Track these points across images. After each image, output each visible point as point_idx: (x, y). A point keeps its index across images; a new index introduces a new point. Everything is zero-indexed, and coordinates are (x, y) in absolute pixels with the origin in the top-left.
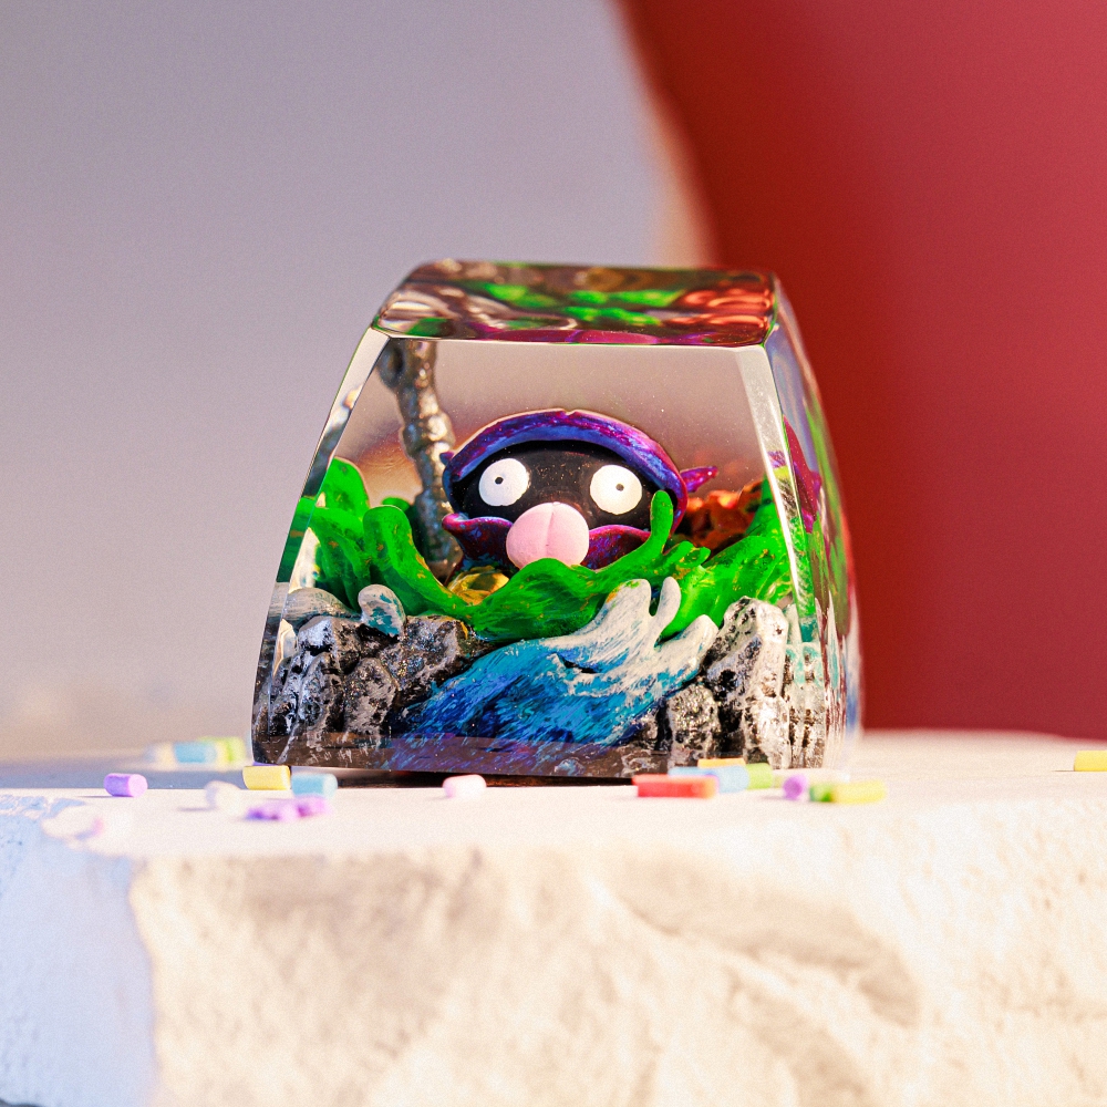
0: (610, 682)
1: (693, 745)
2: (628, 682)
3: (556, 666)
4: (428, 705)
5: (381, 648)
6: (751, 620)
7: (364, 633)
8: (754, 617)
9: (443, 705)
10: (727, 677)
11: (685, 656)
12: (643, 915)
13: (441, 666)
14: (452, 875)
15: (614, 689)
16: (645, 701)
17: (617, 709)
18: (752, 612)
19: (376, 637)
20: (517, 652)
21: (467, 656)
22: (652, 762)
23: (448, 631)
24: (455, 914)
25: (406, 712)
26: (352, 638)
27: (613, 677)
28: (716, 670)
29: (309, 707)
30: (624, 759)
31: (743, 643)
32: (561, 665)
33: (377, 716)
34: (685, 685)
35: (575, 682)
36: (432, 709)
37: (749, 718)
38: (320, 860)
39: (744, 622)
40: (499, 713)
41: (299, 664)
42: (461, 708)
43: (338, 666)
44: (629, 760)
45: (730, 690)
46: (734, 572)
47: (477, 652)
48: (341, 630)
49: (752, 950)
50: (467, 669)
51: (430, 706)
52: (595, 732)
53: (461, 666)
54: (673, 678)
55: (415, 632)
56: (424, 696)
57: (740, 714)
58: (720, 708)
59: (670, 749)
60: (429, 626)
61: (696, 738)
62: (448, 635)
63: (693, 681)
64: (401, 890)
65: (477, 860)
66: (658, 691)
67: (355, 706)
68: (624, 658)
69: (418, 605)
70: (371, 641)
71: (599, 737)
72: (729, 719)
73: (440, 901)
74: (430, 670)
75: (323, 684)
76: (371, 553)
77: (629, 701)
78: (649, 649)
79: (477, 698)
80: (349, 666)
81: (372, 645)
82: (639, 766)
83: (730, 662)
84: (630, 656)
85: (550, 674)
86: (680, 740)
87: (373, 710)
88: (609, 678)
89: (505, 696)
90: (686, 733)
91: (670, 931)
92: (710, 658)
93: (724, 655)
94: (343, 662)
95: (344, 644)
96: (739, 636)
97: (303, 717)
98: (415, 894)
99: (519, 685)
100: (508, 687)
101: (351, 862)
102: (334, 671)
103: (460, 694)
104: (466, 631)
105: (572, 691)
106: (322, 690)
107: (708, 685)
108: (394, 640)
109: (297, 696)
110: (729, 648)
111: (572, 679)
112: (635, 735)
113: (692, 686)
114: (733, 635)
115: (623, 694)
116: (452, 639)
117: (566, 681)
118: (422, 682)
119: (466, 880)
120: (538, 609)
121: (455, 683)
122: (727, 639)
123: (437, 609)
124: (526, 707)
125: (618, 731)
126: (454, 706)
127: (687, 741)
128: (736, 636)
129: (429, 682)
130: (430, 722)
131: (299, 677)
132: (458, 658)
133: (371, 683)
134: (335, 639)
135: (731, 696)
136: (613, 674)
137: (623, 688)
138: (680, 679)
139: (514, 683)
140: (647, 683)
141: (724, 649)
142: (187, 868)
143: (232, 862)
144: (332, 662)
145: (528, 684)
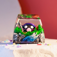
7: (19, 36)
8: (41, 34)
10: (39, 38)
11: (37, 37)
12: (40, 52)
14: (31, 50)
19: (20, 36)
20: (28, 36)
24: (31, 53)
28: (39, 37)
29: (16, 40)
31: (40, 36)
32: (30, 37)
33: (20, 40)
38: (23, 50)
46: (39, 32)
49: (45, 54)
52: (32, 41)
53: (25, 37)
56: (23, 39)
60: (23, 35)
64: (28, 51)
65: (32, 49)
66: (36, 39)
69: (22, 34)
72: (40, 40)
73: (30, 52)
76: (19, 31)
78: (35, 36)
79: (26, 39)
80: (18, 37)
83: (40, 37)
86: (37, 41)
91: (41, 53)
92: (38, 37)
98: (29, 51)
99: (28, 38)
101: (25, 50)
105: (31, 39)
112: (35, 41)
116: (24, 36)
119: (31, 51)
120: (29, 34)
121: (24, 38)
123: (23, 34)
131: (16, 38)
133: (20, 38)
136: (33, 38)
142: (16, 50)
143: (18, 50)
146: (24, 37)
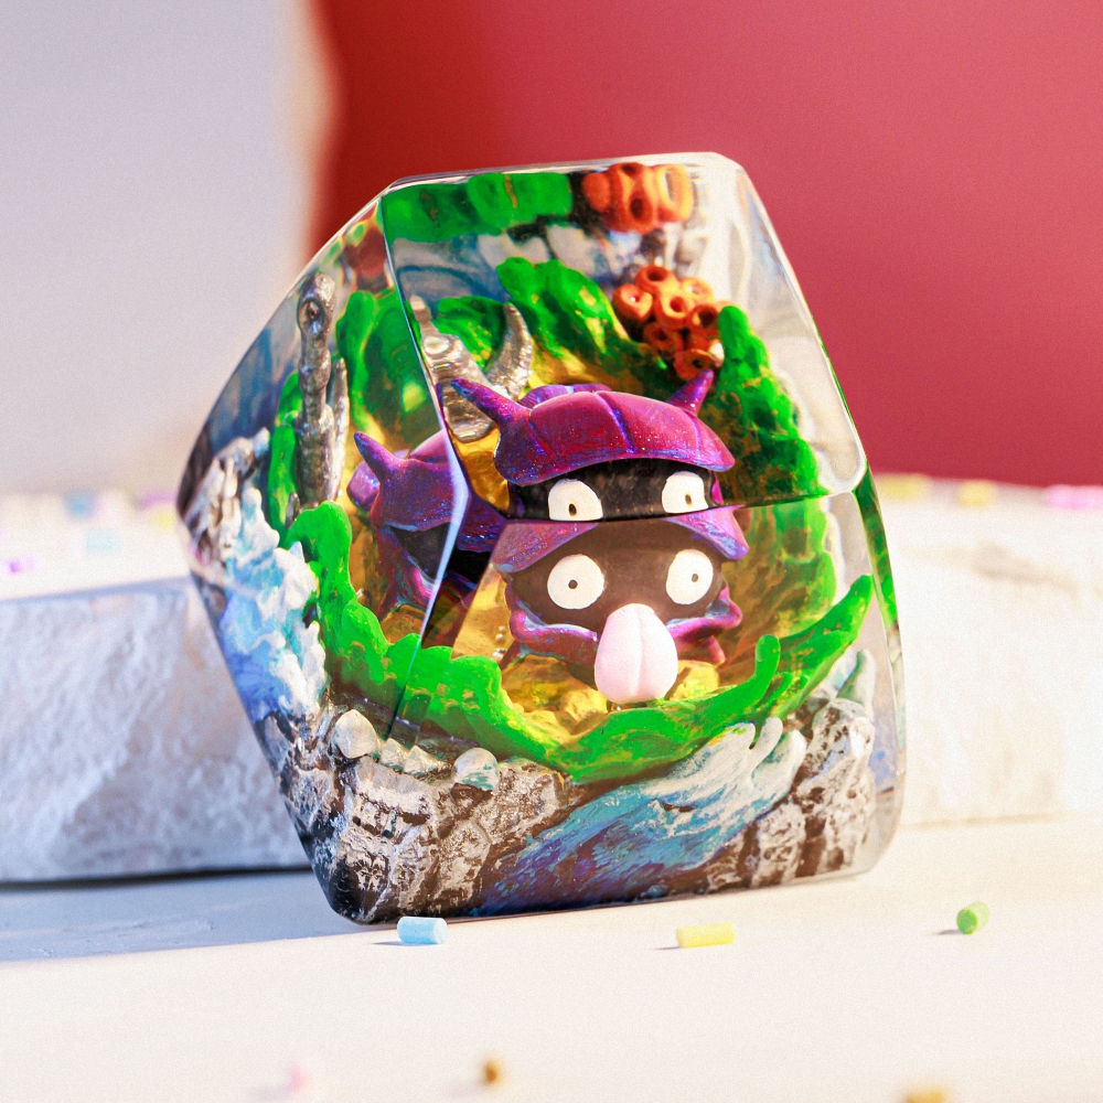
0: (707, 818)
1: (779, 859)
2: (724, 816)
3: (657, 813)
4: (521, 855)
5: (475, 805)
6: (844, 737)
7: (458, 792)
8: (847, 734)
9: (538, 854)
10: (817, 794)
13: (538, 820)
15: (712, 824)
16: (737, 825)
17: (711, 839)
18: (845, 729)
19: (469, 794)
20: (618, 802)
21: (564, 807)
22: (735, 876)
23: (544, 784)
25: (498, 863)
26: (448, 803)
27: (711, 814)
28: (805, 788)
29: (403, 873)
30: (710, 877)
32: (662, 810)
33: (471, 873)
34: (776, 806)
35: (675, 825)
36: (526, 859)
37: (833, 823)
39: (837, 739)
40: (596, 859)
41: (390, 830)
42: (554, 856)
43: (435, 835)
44: (715, 877)
45: (818, 802)
47: (573, 801)
48: (438, 798)
50: (563, 820)
51: (525, 856)
52: (686, 860)
53: (558, 819)
54: (766, 802)
55: (510, 787)
56: (519, 848)
57: (824, 821)
58: (807, 820)
59: (757, 865)
60: (526, 782)
61: (783, 852)
62: (545, 790)
63: (784, 800)
66: (749, 817)
67: (449, 868)
68: (721, 793)
70: (464, 798)
71: (689, 864)
72: (814, 827)
74: (526, 824)
75: (420, 855)
77: (723, 831)
78: (746, 779)
79: (571, 845)
80: (445, 831)
81: (466, 803)
82: (723, 881)
83: (821, 780)
84: (727, 791)
85: (651, 821)
86: (767, 856)
87: (466, 868)
88: (707, 815)
89: (601, 841)
90: (774, 850)
92: (801, 775)
93: (815, 774)
94: (439, 829)
95: (442, 813)
96: (832, 754)
97: (395, 882)
99: (614, 829)
100: (604, 831)
102: (432, 841)
103: (557, 842)
104: (562, 780)
105: (671, 833)
106: (420, 859)
107: (797, 801)
108: (487, 796)
109: (387, 861)
110: (821, 767)
111: (672, 823)
112: (723, 854)
113: (782, 807)
114: (825, 753)
115: (719, 827)
116: (550, 794)
117: (666, 826)
118: (518, 835)
121: (550, 835)
122: (819, 756)
123: (531, 758)
124: (621, 848)
125: (708, 856)
126: (549, 854)
127: (774, 857)
128: (829, 754)
129: (524, 835)
130: (522, 870)
131: (390, 842)
132: (557, 812)
133: (466, 844)
134: (433, 810)
135: (817, 808)
136: (710, 810)
137: (720, 822)
138: (772, 802)
139: (612, 826)
140: (741, 812)
141: (815, 768)
144: (431, 832)
145: (626, 829)
146: (551, 806)
